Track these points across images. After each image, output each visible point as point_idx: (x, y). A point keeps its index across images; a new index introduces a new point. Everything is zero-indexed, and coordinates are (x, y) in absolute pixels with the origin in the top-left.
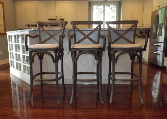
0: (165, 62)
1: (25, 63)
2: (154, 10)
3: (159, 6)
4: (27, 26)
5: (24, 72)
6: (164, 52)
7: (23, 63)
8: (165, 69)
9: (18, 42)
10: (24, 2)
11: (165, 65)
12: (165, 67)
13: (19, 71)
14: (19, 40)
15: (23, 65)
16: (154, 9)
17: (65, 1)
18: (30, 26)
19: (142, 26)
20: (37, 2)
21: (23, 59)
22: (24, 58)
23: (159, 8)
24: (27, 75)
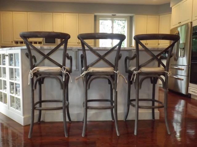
0: (190, 89)
1: (12, 93)
2: (172, 27)
3: (179, 23)
4: (14, 43)
5: (11, 106)
6: (188, 76)
7: (11, 93)
8: (190, 97)
9: (4, 64)
10: (11, 12)
11: (190, 92)
12: (190, 94)
13: (4, 104)
14: (5, 61)
15: (11, 96)
16: (174, 26)
17: (65, 14)
18: (19, 43)
19: (158, 46)
20: (28, 13)
21: (10, 87)
22: (12, 86)
23: (179, 25)
24: (17, 110)
